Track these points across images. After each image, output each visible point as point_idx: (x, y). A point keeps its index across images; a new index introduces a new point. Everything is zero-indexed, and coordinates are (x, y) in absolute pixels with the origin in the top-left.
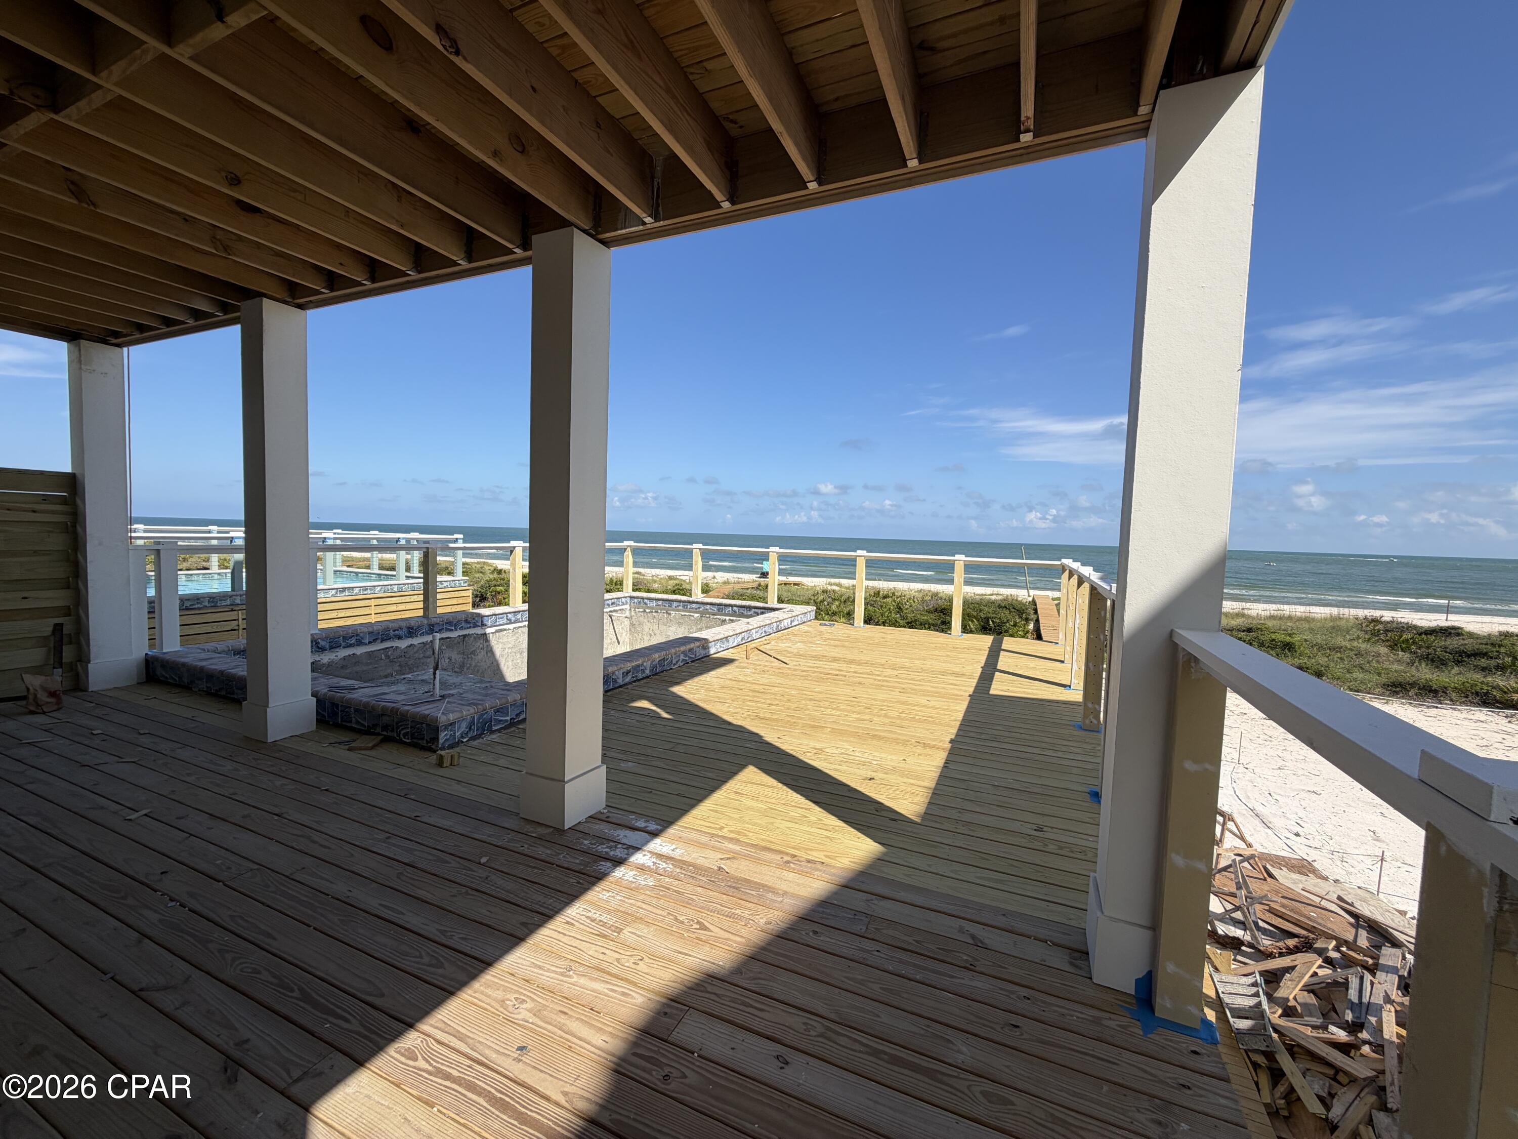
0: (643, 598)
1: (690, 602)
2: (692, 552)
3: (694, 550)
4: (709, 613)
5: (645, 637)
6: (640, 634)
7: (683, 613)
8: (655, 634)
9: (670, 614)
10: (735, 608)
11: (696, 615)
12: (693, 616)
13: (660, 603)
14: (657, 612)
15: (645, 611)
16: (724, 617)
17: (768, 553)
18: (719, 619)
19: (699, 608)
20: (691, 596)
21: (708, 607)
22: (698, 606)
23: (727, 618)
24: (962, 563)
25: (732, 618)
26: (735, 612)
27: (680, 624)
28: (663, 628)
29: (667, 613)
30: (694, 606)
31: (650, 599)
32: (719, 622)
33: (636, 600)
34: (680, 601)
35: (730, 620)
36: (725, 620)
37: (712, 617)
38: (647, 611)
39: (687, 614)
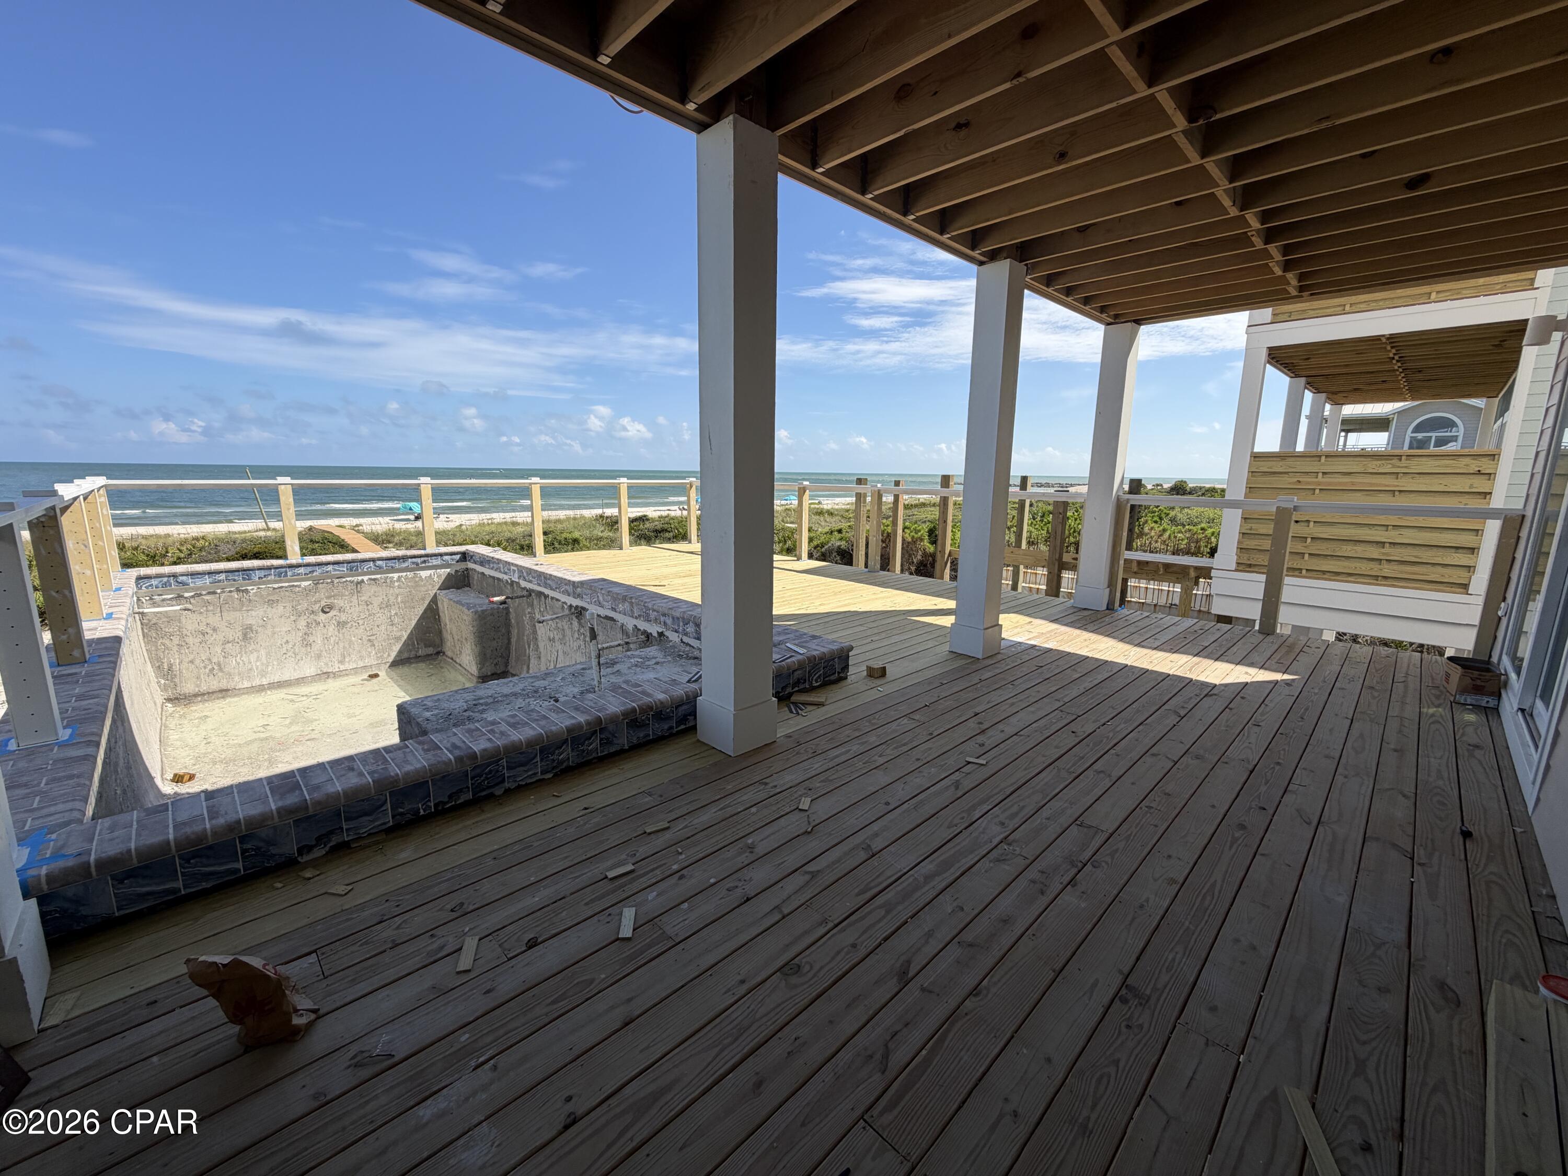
0: (175, 576)
1: (291, 566)
2: (277, 491)
3: (282, 488)
4: (332, 577)
5: (190, 640)
6: (176, 640)
7: (276, 586)
8: (215, 630)
9: (247, 591)
10: (379, 563)
11: (303, 584)
12: (299, 586)
13: (223, 576)
14: (214, 593)
15: (180, 597)
16: (360, 578)
17: (419, 485)
18: (352, 582)
19: (308, 572)
20: (284, 557)
21: (330, 568)
22: (309, 569)
23: (366, 578)
24: (626, 485)
25: (373, 577)
26: (380, 567)
27: (271, 603)
28: (229, 616)
29: (238, 590)
30: (302, 570)
31: (193, 574)
32: (351, 587)
33: (154, 582)
34: (269, 568)
35: (370, 579)
36: (363, 581)
37: (336, 581)
38: (186, 595)
39: (287, 584)
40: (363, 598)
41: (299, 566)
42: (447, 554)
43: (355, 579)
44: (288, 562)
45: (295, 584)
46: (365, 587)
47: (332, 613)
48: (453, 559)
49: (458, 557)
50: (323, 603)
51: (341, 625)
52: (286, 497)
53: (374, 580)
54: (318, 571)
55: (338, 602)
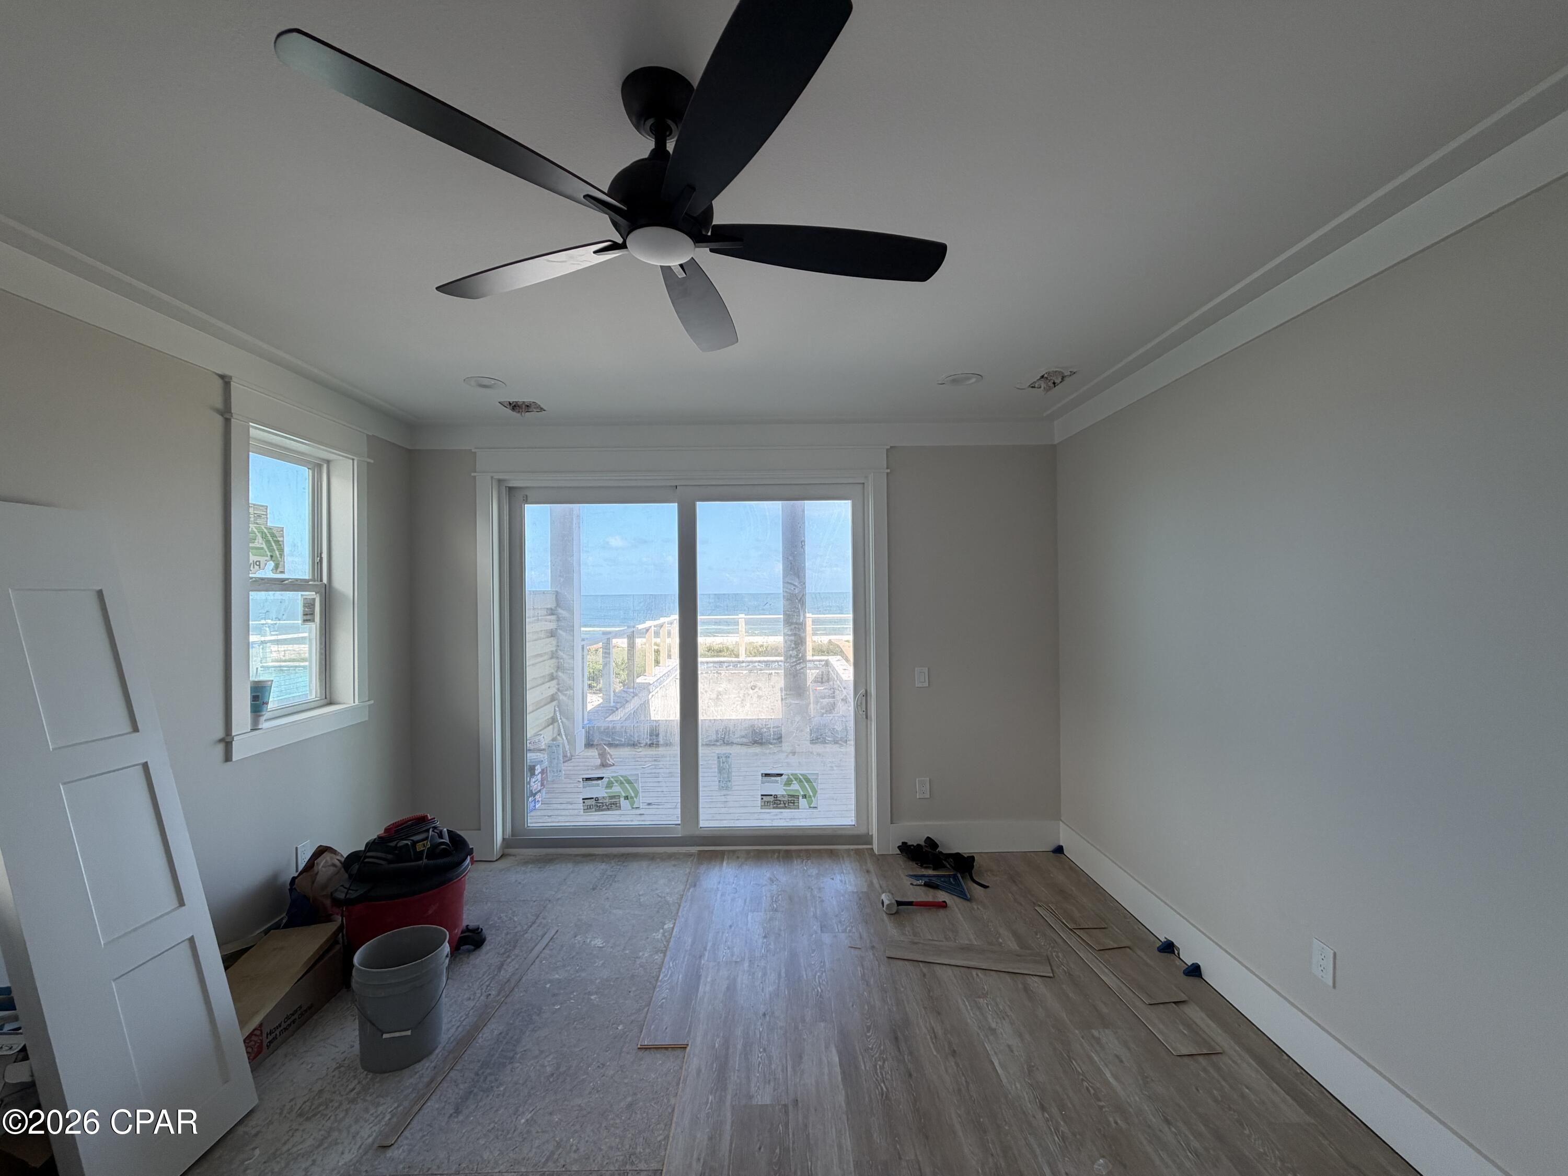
1: (739, 662)
3: (740, 620)
4: (757, 669)
7: (733, 672)
8: (706, 692)
9: (720, 673)
10: (780, 663)
11: (745, 672)
13: (712, 665)
14: (708, 673)
16: (771, 671)
18: (767, 673)
19: (748, 666)
20: (737, 656)
21: (756, 664)
22: (748, 664)
25: (777, 671)
27: (729, 681)
28: (712, 685)
29: (717, 672)
30: (745, 665)
32: (766, 676)
34: (731, 662)
35: (775, 673)
36: (772, 673)
37: (759, 672)
39: (737, 672)
40: (772, 684)
41: (743, 662)
42: (817, 661)
43: (768, 672)
44: (738, 659)
45: (741, 672)
46: (773, 677)
47: (756, 690)
48: (820, 664)
49: (823, 663)
50: (752, 684)
51: (759, 697)
52: (742, 626)
53: (778, 673)
54: (751, 665)
55: (759, 684)
